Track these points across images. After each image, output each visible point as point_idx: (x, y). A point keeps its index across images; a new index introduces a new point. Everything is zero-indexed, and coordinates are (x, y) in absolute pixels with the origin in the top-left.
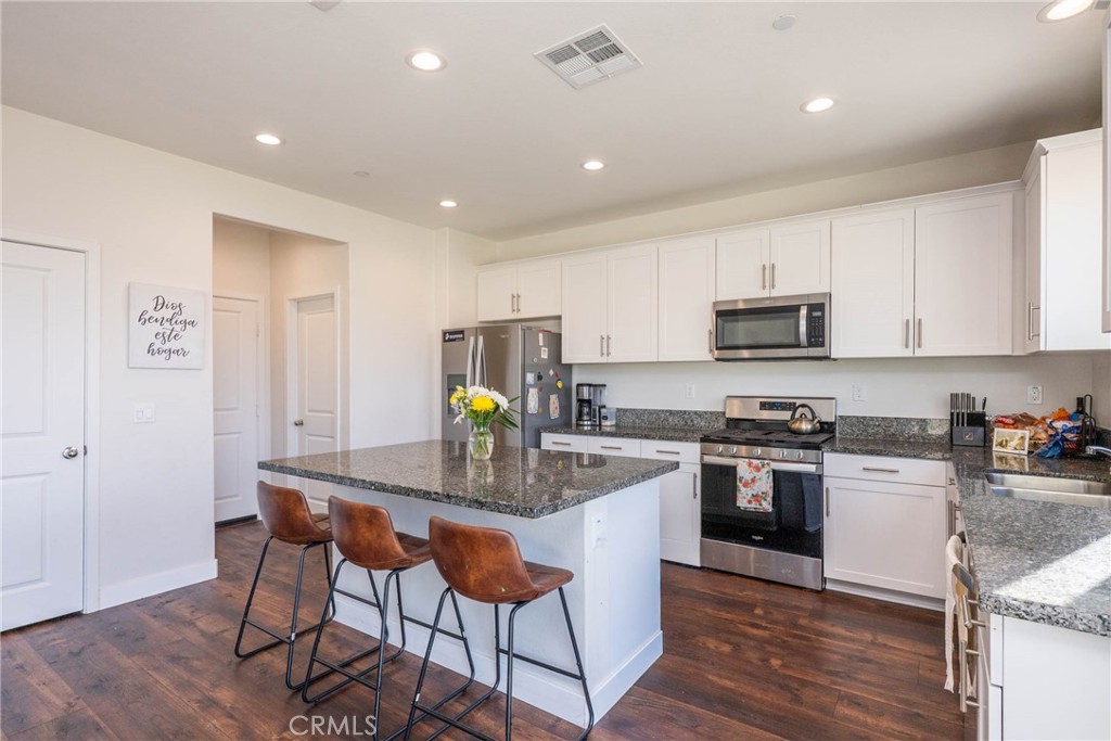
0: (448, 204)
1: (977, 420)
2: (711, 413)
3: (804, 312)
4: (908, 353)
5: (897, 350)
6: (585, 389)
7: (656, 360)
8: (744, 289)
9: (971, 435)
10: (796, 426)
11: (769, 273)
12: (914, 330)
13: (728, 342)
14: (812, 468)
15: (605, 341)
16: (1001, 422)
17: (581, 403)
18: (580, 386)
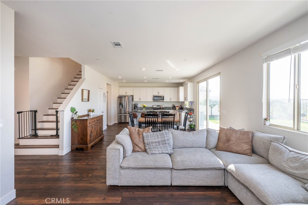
1: (175, 107)
2: (151, 107)
3: (162, 97)
4: (170, 101)
7: (146, 101)
8: (156, 94)
9: (174, 108)
10: (161, 108)
12: (171, 99)
13: (155, 99)
15: (140, 99)
17: (135, 106)
18: (135, 104)
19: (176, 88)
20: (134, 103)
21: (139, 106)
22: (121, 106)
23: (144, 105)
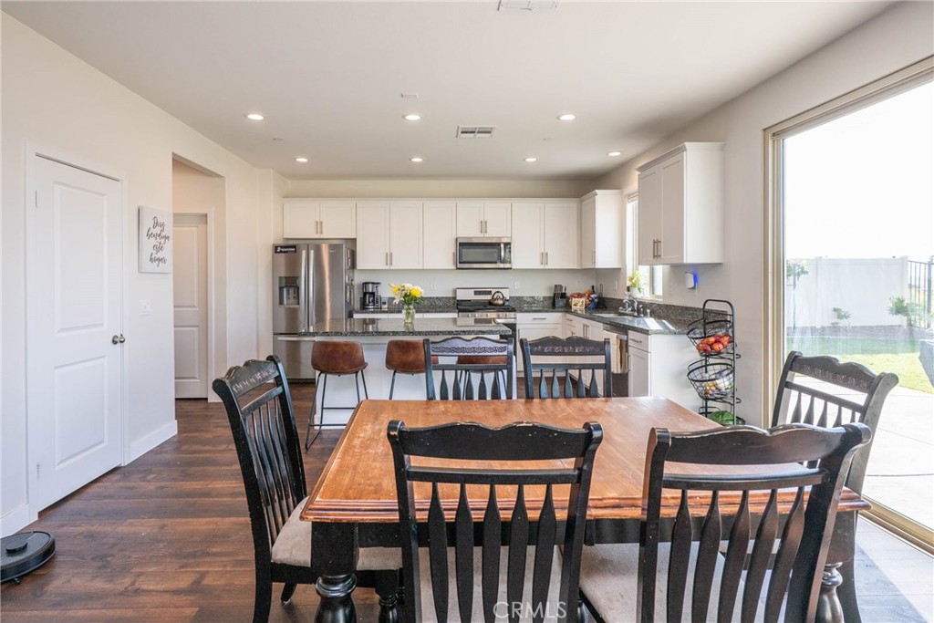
0: (302, 160)
1: (563, 296)
2: (446, 298)
3: (502, 246)
4: (542, 267)
5: (537, 266)
6: (370, 285)
7: (421, 268)
8: (471, 233)
9: (560, 302)
10: (496, 302)
11: (483, 225)
12: (544, 257)
13: (464, 260)
14: (512, 321)
15: (389, 258)
16: (573, 296)
17: (365, 294)
18: (365, 284)
19: (571, 205)
20: (359, 279)
21: (385, 292)
22: (292, 294)
23: (408, 286)
